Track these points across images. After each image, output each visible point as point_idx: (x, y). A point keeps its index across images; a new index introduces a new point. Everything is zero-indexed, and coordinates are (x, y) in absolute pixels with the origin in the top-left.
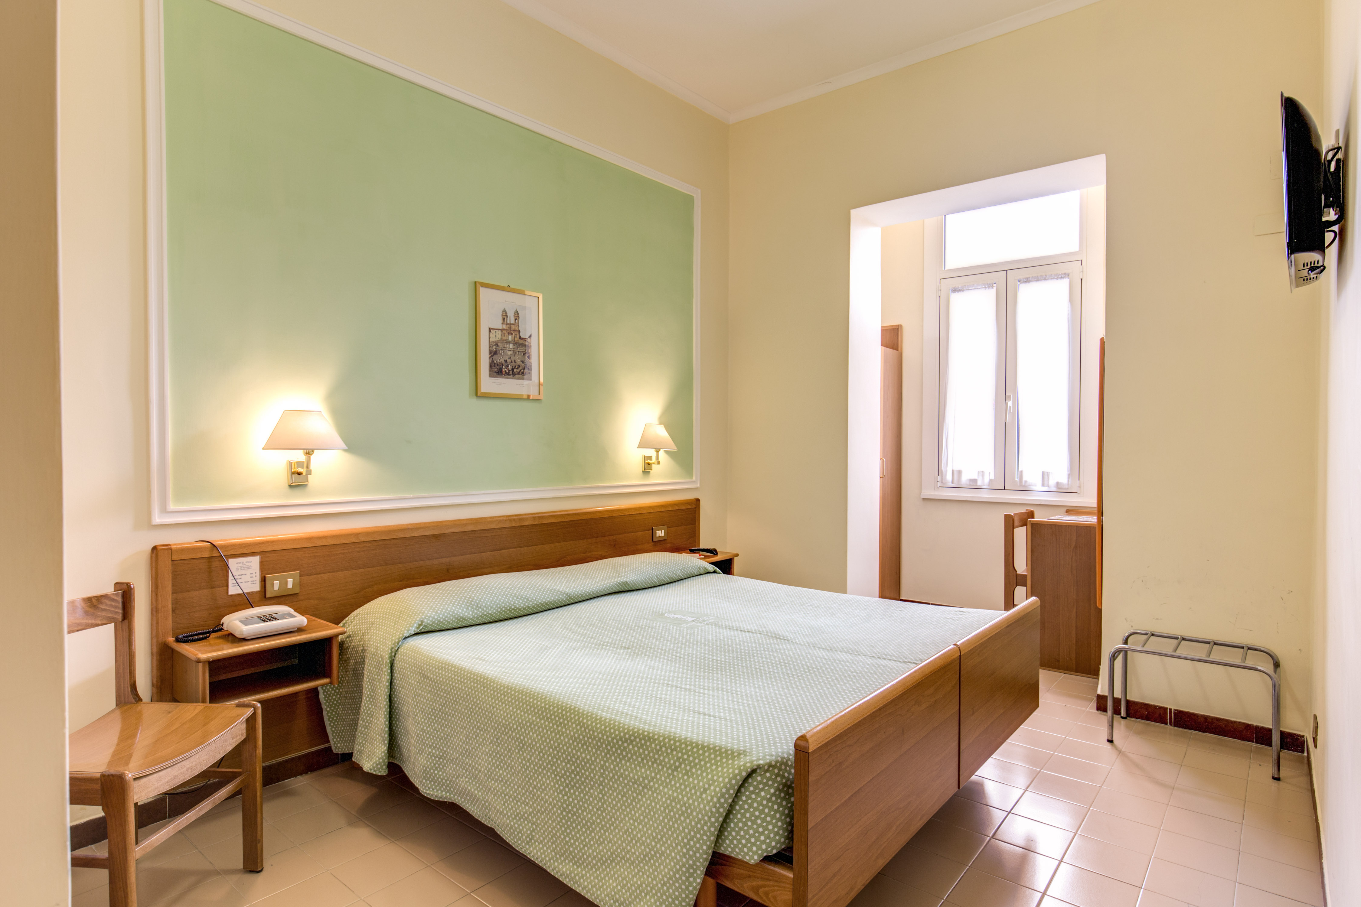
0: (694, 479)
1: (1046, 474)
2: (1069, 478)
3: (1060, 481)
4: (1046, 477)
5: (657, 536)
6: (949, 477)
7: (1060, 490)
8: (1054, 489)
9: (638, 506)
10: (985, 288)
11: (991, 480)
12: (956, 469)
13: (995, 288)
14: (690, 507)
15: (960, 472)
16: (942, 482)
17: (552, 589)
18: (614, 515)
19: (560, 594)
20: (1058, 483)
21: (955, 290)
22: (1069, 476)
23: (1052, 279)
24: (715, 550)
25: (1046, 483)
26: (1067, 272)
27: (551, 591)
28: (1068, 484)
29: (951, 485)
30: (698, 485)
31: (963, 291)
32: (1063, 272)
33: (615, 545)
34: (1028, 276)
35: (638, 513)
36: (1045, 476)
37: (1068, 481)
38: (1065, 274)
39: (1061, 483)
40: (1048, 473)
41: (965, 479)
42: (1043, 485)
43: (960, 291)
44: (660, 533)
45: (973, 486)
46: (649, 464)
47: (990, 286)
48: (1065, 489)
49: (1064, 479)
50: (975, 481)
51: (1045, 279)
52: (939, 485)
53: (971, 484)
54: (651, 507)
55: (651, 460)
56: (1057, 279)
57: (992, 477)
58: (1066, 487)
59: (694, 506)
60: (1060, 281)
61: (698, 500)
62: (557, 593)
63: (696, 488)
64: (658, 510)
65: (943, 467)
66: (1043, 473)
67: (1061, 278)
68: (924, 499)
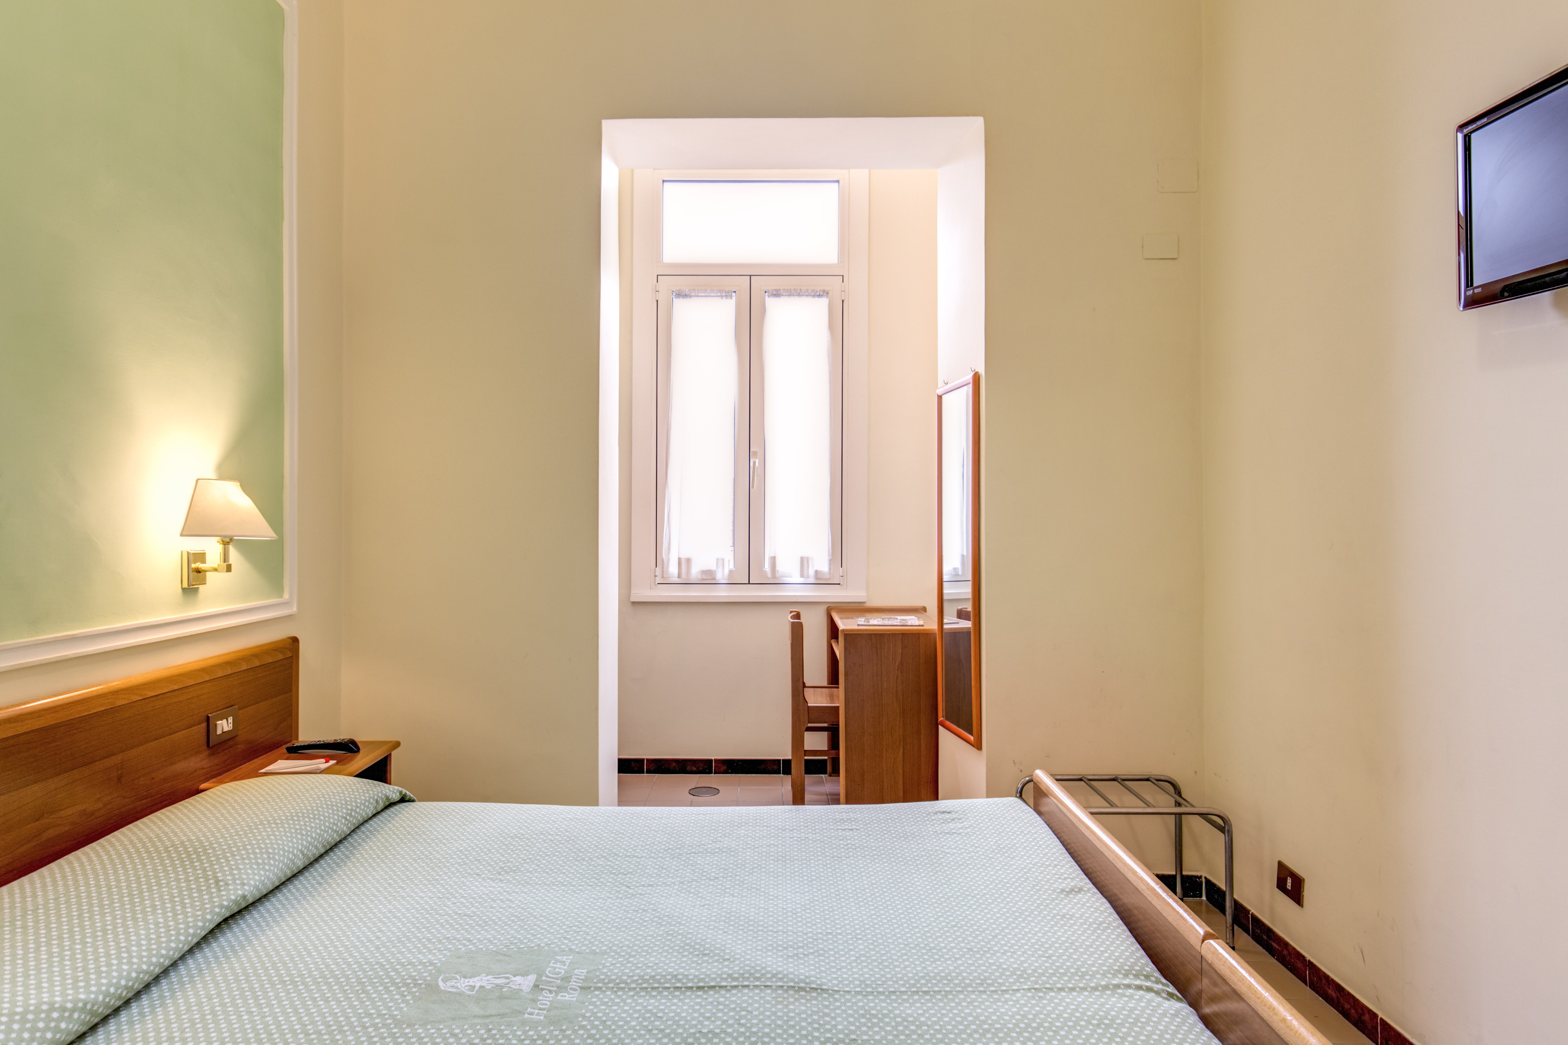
0: (286, 596)
1: (805, 560)
2: (830, 564)
3: (819, 569)
4: (806, 564)
5: (219, 732)
6: (673, 569)
7: (820, 582)
8: (812, 580)
9: (175, 672)
10: (722, 296)
11: (731, 571)
12: (684, 556)
13: (734, 298)
14: (281, 657)
15: (688, 561)
16: (663, 577)
17: (26, 1012)
18: (119, 703)
19: (61, 1019)
20: (816, 572)
21: (680, 295)
22: (831, 562)
23: (807, 296)
24: (353, 742)
25: (806, 574)
26: (826, 289)
27: (23, 1021)
28: (830, 573)
29: (676, 580)
30: (294, 609)
31: (691, 296)
32: (822, 288)
33: (119, 779)
34: (777, 288)
35: (176, 687)
36: (804, 562)
37: (830, 569)
38: (824, 291)
39: (821, 572)
40: (807, 558)
41: (695, 572)
42: (802, 576)
43: (686, 296)
44: (224, 725)
45: (708, 580)
46: (198, 571)
47: (727, 294)
48: (826, 579)
49: (824, 567)
50: (710, 573)
51: (799, 295)
52: (658, 580)
53: (704, 577)
54: (204, 670)
55: (204, 562)
56: (814, 296)
57: (732, 566)
58: (827, 576)
59: (289, 654)
60: (817, 299)
61: (295, 640)
62: (49, 1019)
63: (290, 617)
64: (220, 674)
65: (664, 554)
66: (802, 559)
67: (819, 296)
68: (634, 603)
